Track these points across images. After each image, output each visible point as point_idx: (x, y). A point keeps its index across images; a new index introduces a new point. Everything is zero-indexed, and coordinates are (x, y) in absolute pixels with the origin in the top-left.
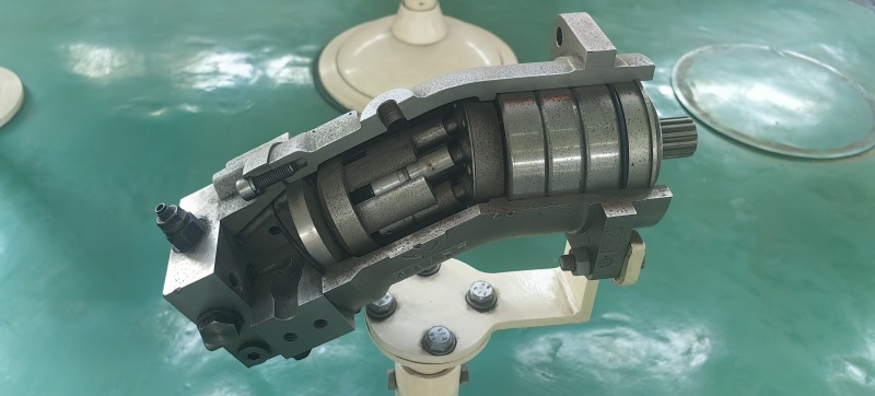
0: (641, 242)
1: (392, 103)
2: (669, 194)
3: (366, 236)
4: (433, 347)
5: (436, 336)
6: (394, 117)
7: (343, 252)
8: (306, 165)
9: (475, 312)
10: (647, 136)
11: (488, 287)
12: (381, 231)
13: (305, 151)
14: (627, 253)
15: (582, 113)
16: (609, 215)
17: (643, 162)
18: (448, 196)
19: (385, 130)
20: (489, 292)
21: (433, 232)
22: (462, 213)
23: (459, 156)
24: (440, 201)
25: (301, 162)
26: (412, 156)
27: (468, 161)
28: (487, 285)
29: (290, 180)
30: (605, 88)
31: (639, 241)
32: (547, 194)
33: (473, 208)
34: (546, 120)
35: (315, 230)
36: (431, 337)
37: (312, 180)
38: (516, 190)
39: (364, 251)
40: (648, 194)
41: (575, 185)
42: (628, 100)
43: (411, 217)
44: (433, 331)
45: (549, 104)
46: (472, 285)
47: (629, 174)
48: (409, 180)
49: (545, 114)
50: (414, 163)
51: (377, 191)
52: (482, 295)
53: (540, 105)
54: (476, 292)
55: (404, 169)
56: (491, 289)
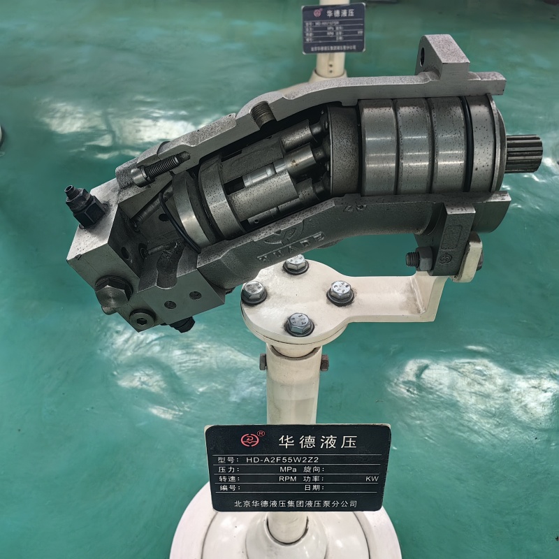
0: (479, 241)
1: (265, 104)
2: (508, 198)
3: (236, 223)
4: (293, 330)
5: (297, 320)
6: (266, 119)
7: (217, 235)
8: (189, 158)
9: (334, 305)
10: (492, 144)
11: (347, 286)
12: (250, 220)
13: (188, 145)
14: (465, 250)
15: (434, 120)
16: (449, 213)
17: (486, 168)
18: (307, 191)
19: (258, 129)
20: (347, 290)
21: (292, 220)
22: (319, 205)
23: (320, 154)
24: (301, 196)
25: (185, 156)
26: (278, 154)
27: (327, 159)
28: (346, 284)
29: (175, 171)
30: (458, 99)
31: (477, 240)
32: (397, 191)
33: (329, 201)
34: (400, 124)
35: (194, 217)
36: (292, 321)
37: (194, 172)
38: (368, 188)
39: (234, 235)
40: (489, 197)
41: (423, 186)
42: (478, 111)
43: (275, 209)
44: (294, 316)
45: (404, 111)
46: (333, 284)
47: (473, 178)
48: (275, 174)
49: (399, 118)
50: (281, 160)
51: (247, 184)
52: (340, 292)
53: (396, 111)
54: (336, 289)
55: (272, 165)
56: (349, 288)
